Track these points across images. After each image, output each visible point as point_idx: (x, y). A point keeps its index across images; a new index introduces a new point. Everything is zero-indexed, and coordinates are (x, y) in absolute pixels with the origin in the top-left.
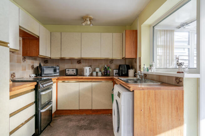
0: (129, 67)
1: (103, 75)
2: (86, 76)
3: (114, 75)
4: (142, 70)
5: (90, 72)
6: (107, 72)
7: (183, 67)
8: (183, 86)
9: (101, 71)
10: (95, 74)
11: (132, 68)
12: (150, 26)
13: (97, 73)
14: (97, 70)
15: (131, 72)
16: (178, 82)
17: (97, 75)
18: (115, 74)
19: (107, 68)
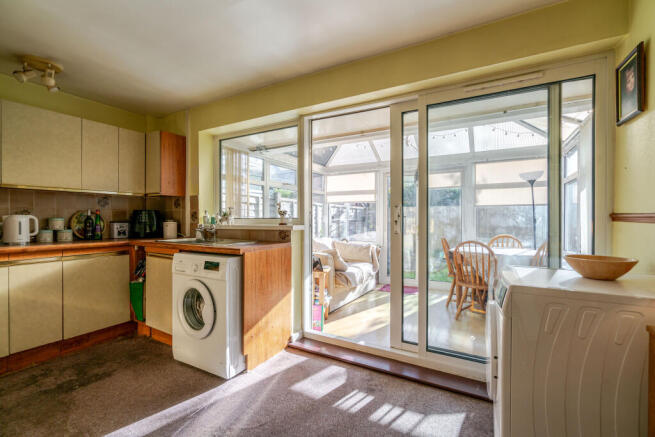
0: (162, 217)
1: (76, 239)
2: (18, 244)
3: (116, 235)
4: (201, 222)
5: (32, 231)
6: (94, 230)
7: (287, 216)
8: (289, 241)
9: (69, 227)
10: (48, 236)
11: (172, 218)
12: (214, 137)
13: (55, 233)
14: (59, 224)
15: (170, 227)
16: (284, 236)
17: (55, 240)
18: (119, 233)
19: (93, 218)
